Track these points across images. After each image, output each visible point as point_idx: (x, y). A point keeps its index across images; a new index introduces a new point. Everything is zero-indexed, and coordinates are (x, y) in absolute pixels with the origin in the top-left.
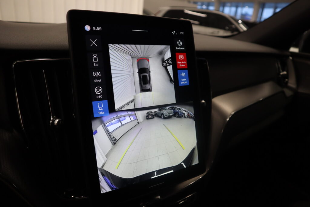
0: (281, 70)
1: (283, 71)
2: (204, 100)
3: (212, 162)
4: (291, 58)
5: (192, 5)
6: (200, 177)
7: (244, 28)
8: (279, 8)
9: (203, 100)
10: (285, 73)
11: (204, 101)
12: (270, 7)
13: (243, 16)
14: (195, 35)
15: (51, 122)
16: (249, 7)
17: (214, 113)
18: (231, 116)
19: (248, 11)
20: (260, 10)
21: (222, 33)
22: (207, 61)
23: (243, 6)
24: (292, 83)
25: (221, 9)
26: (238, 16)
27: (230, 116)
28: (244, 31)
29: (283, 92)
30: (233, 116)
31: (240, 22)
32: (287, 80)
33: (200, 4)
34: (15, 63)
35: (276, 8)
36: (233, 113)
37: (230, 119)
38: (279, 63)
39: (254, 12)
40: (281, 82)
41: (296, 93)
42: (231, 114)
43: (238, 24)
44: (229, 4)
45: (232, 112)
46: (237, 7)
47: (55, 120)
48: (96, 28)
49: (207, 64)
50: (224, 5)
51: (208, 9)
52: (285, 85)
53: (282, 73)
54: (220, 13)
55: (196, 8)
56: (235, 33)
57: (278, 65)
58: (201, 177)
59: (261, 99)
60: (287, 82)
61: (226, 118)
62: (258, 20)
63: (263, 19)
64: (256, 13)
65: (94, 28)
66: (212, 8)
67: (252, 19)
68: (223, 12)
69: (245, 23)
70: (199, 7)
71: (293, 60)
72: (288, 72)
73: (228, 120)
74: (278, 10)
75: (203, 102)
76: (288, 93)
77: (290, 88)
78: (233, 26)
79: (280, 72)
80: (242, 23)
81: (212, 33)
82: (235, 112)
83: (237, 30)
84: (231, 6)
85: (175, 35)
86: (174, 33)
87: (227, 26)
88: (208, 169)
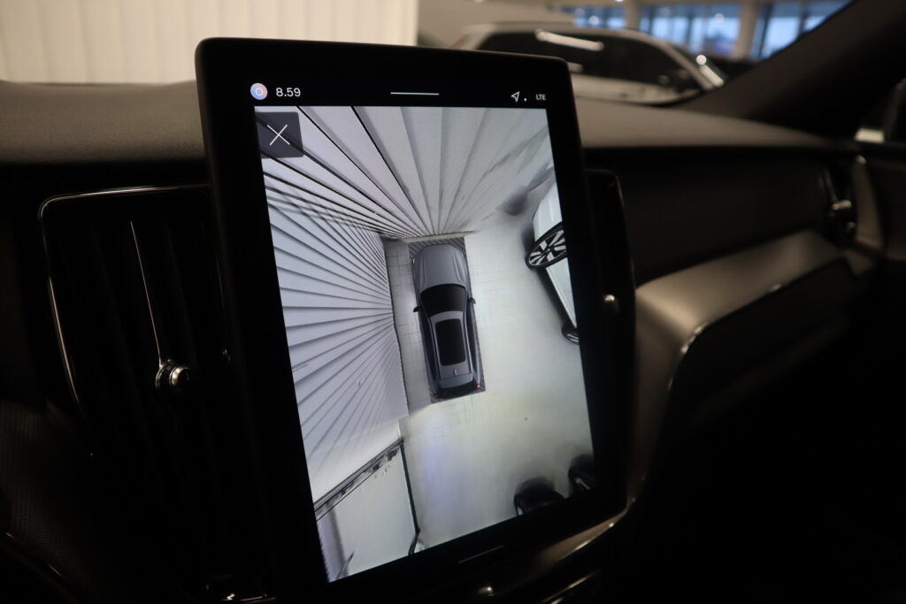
0: (834, 198)
1: (841, 198)
2: (614, 295)
3: (643, 478)
4: (862, 160)
5: (557, 17)
6: (609, 523)
7: (713, 78)
8: (816, 15)
9: (610, 294)
10: (847, 204)
11: (611, 298)
12: (787, 14)
13: (710, 43)
14: (579, 104)
15: (158, 376)
16: (727, 15)
17: (642, 333)
18: (692, 339)
19: (725, 28)
20: (759, 25)
21: (652, 94)
22: (617, 178)
23: (709, 15)
24: (868, 233)
25: (644, 24)
26: (696, 44)
27: (690, 337)
28: (716, 89)
29: (844, 263)
30: (699, 337)
31: (702, 59)
32: (851, 225)
33: (580, 11)
34: (46, 205)
35: (804, 16)
36: (699, 330)
37: (691, 347)
38: (828, 176)
39: (742, 30)
40: (836, 231)
41: (881, 263)
42: (692, 334)
43: (697, 65)
44: (666, 10)
45: (696, 328)
46: (690, 17)
47: (170, 372)
48: (285, 92)
49: (616, 186)
50: (652, 14)
51: (605, 26)
52: (849, 240)
53: (837, 206)
54: (641, 36)
55: (570, 24)
56: (690, 93)
57: (825, 180)
58: (611, 525)
59: (776, 287)
60: (853, 232)
61: (680, 345)
62: (753, 53)
63: (767, 52)
64: (748, 32)
65: (279, 92)
66: (617, 25)
67: (734, 51)
68: (650, 32)
69: (717, 63)
70: (579, 23)
71: (868, 167)
72: (853, 202)
73: (685, 349)
74: (812, 23)
75: (610, 302)
76: (859, 263)
77: (863, 250)
78: (683, 74)
79: (833, 203)
80: (707, 64)
81: (624, 95)
82: (705, 325)
83: (693, 83)
84: (673, 15)
85: (521, 105)
86: (516, 96)
87: (664, 74)
88: (634, 500)
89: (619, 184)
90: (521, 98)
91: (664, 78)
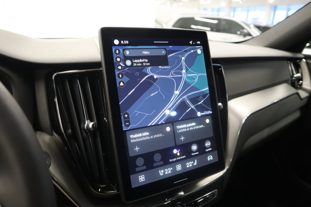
0: (295, 73)
1: (297, 73)
3: (231, 160)
4: (304, 60)
7: (256, 32)
9: (220, 102)
10: (299, 75)
15: (86, 125)
16: (261, 10)
17: (230, 115)
18: (246, 118)
20: (272, 13)
22: (222, 67)
23: (254, 10)
24: (307, 84)
25: (232, 14)
26: (250, 21)
31: (252, 26)
32: (301, 82)
33: (210, 10)
34: (55, 75)
36: (249, 115)
37: (246, 120)
38: (292, 65)
39: (266, 15)
42: (246, 116)
43: (250, 28)
44: (240, 9)
46: (248, 11)
47: (89, 124)
48: (124, 42)
49: (222, 70)
50: (234, 10)
51: (218, 15)
52: (300, 87)
53: (295, 76)
54: (231, 18)
55: (207, 14)
57: (291, 67)
59: (276, 101)
60: (302, 84)
61: (242, 120)
62: (270, 23)
63: (275, 23)
65: (122, 42)
67: (264, 23)
68: (234, 17)
69: (257, 27)
71: (306, 62)
72: (301, 74)
73: (244, 121)
76: (303, 94)
77: (305, 90)
78: (245, 31)
80: (254, 27)
82: (251, 113)
83: (249, 34)
84: (242, 11)
85: (192, 45)
86: (191, 42)
87: (239, 31)
88: (228, 167)
89: (223, 69)
90: (192, 43)
91: (239, 32)
